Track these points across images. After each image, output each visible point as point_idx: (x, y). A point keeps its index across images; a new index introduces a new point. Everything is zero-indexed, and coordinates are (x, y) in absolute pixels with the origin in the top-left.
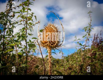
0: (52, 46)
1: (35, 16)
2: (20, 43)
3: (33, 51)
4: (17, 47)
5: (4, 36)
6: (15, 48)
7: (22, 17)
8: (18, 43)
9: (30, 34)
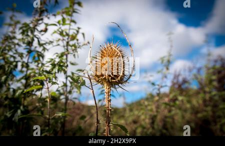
0: (113, 81)
1: (83, 34)
2: (54, 75)
3: (77, 92)
4: (50, 82)
5: (27, 64)
6: (45, 83)
7: (61, 33)
8: (51, 76)
9: (72, 64)
